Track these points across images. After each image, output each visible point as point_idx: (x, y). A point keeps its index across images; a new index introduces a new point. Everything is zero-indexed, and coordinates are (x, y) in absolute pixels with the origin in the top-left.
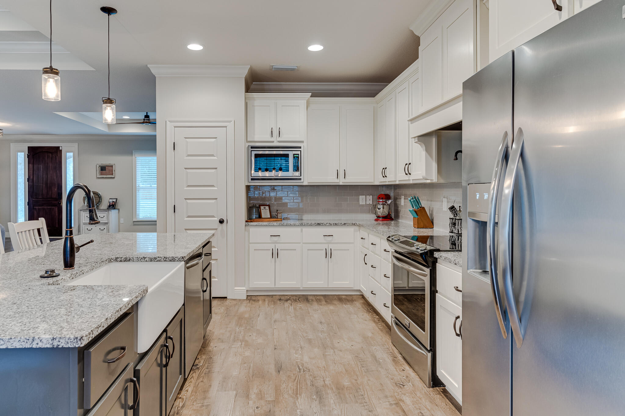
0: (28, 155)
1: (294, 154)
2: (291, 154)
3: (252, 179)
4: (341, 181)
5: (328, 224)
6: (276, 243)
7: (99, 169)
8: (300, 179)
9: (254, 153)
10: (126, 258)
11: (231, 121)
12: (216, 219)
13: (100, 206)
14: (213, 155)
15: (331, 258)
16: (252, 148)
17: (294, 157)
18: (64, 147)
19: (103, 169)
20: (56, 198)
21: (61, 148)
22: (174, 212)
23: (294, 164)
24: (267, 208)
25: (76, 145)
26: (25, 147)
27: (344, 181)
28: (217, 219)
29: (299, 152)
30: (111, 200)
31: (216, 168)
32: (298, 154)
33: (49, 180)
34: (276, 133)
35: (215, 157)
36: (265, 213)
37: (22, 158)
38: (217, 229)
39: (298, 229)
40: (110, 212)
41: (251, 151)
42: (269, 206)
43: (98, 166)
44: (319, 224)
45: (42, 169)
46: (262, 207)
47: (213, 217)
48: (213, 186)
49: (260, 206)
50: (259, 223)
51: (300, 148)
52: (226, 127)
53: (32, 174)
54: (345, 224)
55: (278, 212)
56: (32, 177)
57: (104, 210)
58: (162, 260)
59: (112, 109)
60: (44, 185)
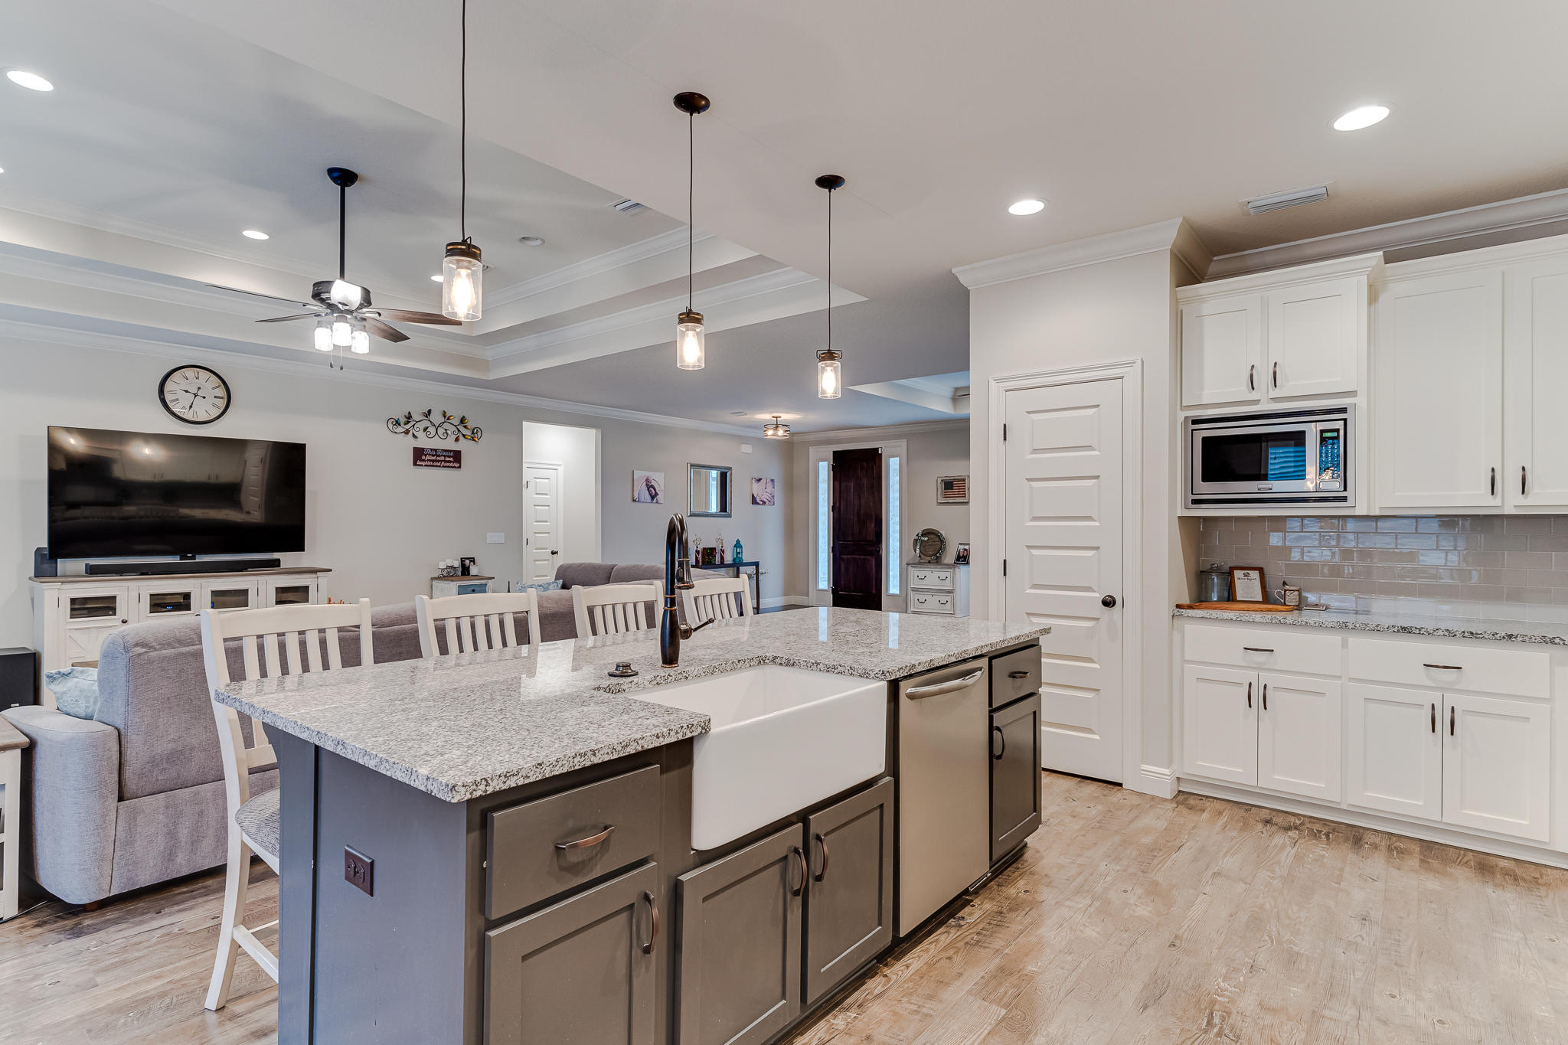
0: (833, 465)
1: (1322, 432)
2: (1312, 432)
3: (1195, 502)
4: (1511, 502)
5: (1441, 633)
6: (1259, 668)
7: (941, 486)
8: (1344, 499)
9: (1199, 436)
10: (788, 660)
11: (1134, 363)
12: (1097, 595)
13: (943, 557)
14: (1089, 447)
15: (1452, 734)
16: (1195, 422)
17: (1323, 440)
18: (884, 447)
19: (948, 485)
20: (872, 541)
21: (880, 449)
22: (1005, 574)
23: (1321, 456)
24: (1255, 575)
25: (904, 443)
26: (828, 451)
27: (1521, 500)
28: (1099, 596)
29: (1340, 425)
30: (961, 547)
31: (1097, 477)
32: (1337, 431)
33: (862, 512)
34: (1263, 378)
35: (1096, 450)
36: (1247, 586)
37: (824, 471)
38: (1098, 619)
39: (1335, 639)
40: (957, 570)
41: (1192, 430)
42: (1261, 570)
43: (939, 480)
44: (1405, 630)
45: (852, 490)
46: (1238, 574)
47: (1089, 589)
48: (1089, 518)
49: (1232, 569)
50: (1211, 611)
51: (1344, 410)
52: (1122, 378)
53: (838, 498)
54: (1510, 636)
55: (1287, 587)
56: (837, 505)
57: (948, 566)
58: (846, 671)
59: (835, 370)
60: (855, 518)
